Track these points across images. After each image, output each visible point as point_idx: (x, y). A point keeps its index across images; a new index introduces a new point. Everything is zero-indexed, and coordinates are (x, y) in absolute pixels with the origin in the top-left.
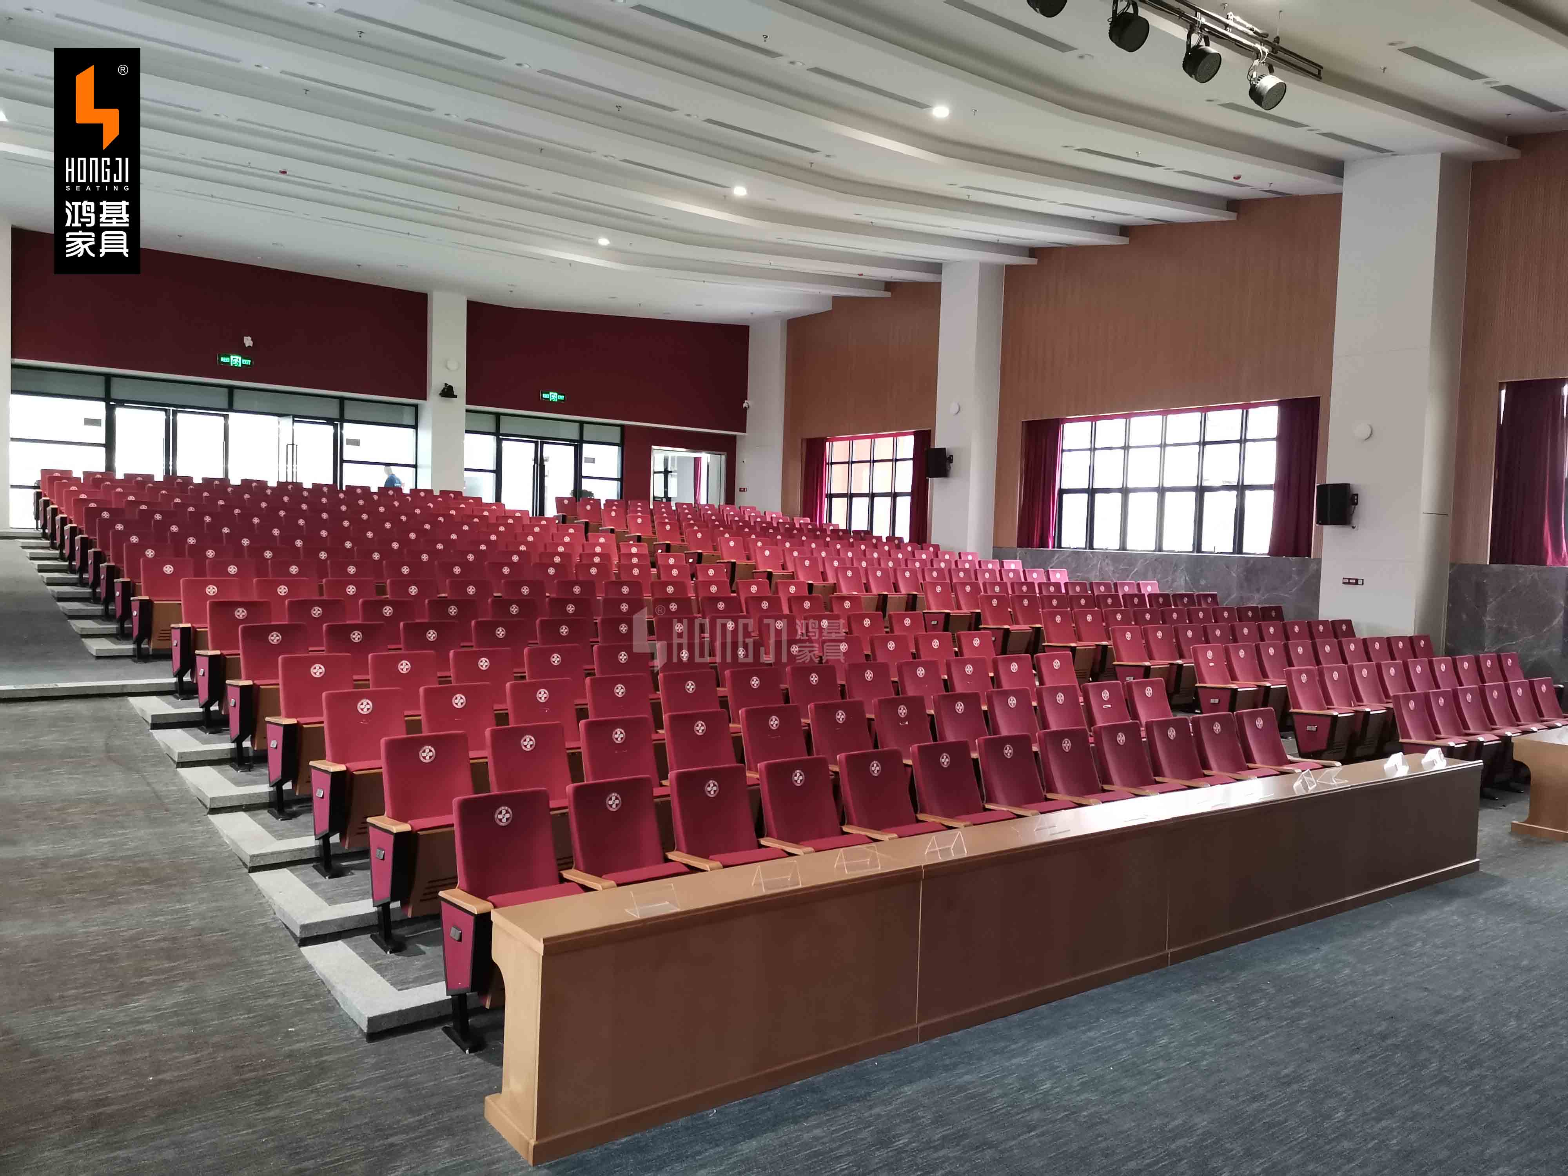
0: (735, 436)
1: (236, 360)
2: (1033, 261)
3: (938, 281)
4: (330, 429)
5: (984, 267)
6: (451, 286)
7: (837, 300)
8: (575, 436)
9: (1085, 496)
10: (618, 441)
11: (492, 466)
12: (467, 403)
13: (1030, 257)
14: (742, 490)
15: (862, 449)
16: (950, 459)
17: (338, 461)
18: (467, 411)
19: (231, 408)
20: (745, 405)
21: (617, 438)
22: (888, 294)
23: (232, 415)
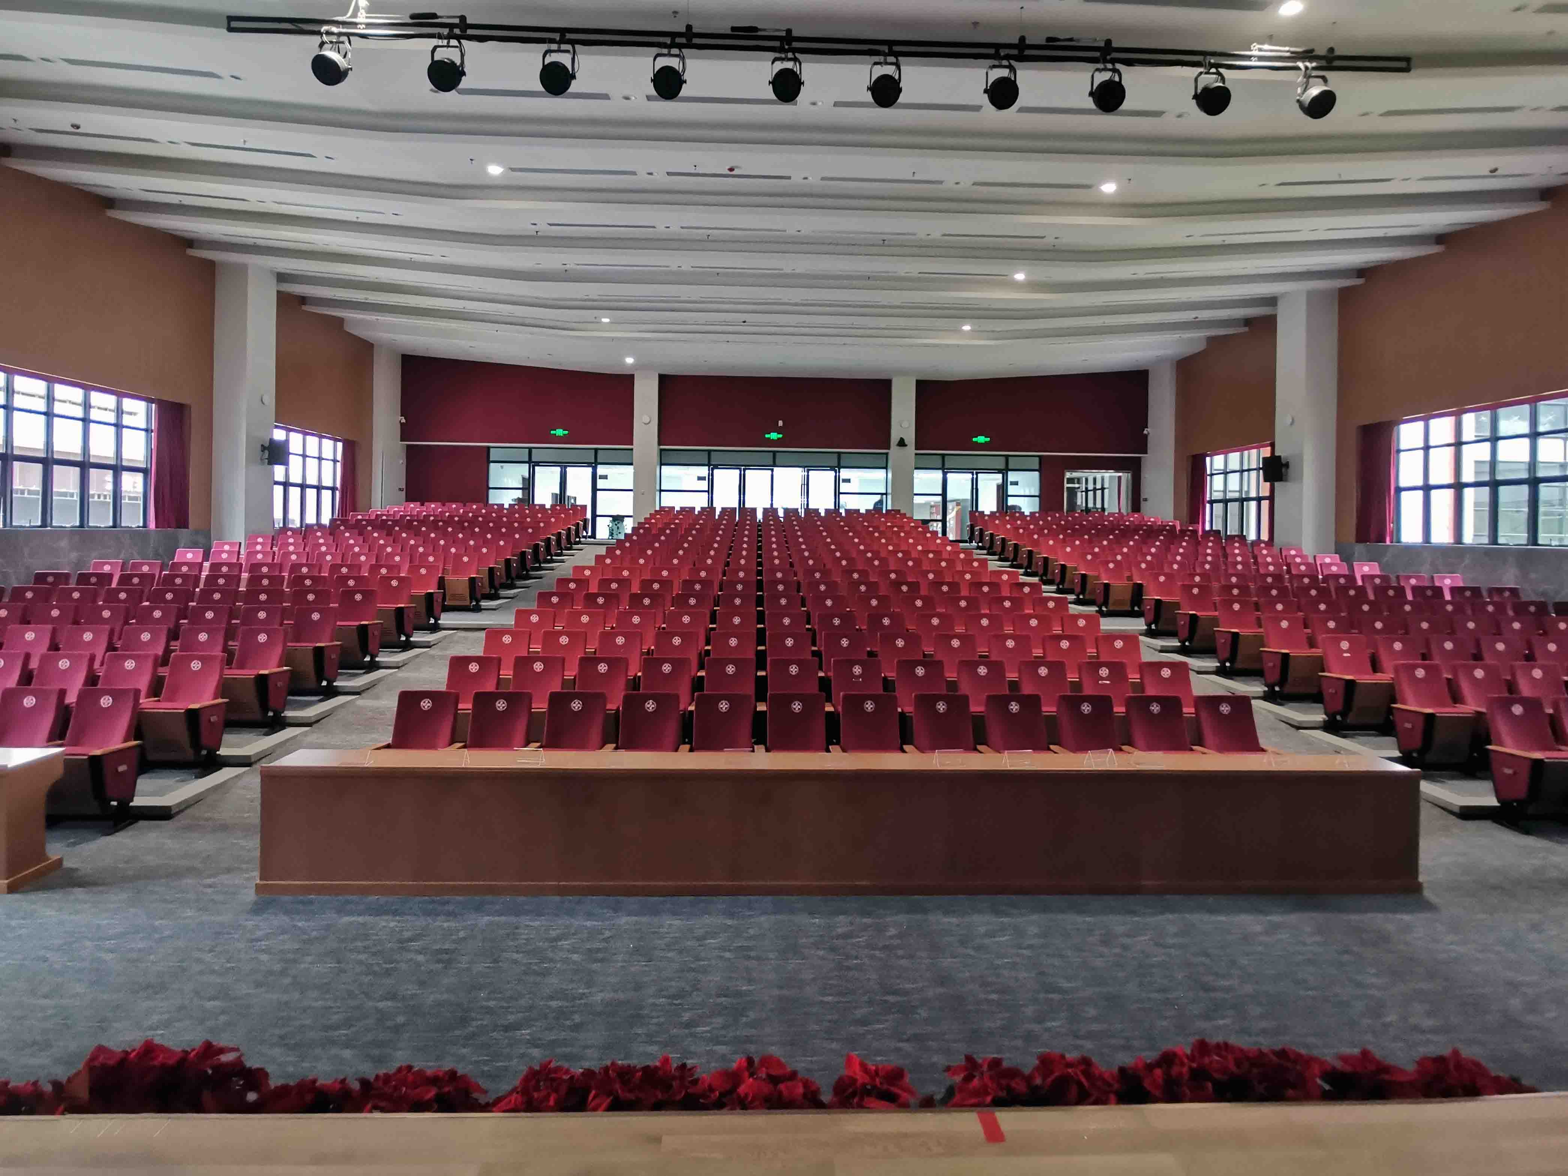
0: (1140, 458)
1: (774, 436)
2: (1360, 281)
3: (1273, 313)
4: (832, 473)
5: (1310, 294)
6: (903, 372)
7: (1211, 340)
8: (1002, 466)
9: (1420, 493)
10: (1037, 467)
11: (940, 492)
12: (916, 449)
13: (1358, 277)
14: (1146, 500)
15: (1234, 459)
16: (1287, 465)
17: (837, 493)
18: (916, 454)
19: (775, 465)
20: (1145, 432)
21: (1035, 463)
22: (1246, 329)
23: (775, 469)
